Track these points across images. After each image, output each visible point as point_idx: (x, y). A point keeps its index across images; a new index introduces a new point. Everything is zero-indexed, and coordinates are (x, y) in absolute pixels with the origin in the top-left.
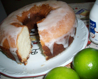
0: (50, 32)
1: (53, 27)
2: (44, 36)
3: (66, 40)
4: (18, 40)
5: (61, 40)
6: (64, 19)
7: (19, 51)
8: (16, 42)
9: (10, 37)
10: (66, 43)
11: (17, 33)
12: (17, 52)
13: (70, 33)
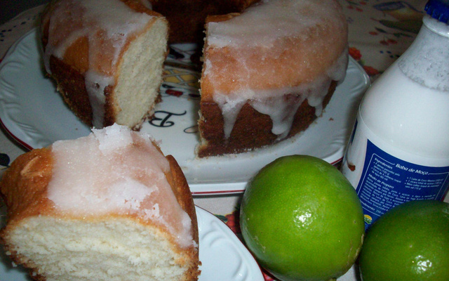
0: (242, 61)
1: (259, 48)
2: (221, 66)
3: (289, 108)
4: (126, 55)
5: (269, 101)
6: (304, 38)
7: (115, 90)
8: (116, 56)
9: (101, 33)
10: (284, 119)
11: (132, 28)
12: (109, 91)
13: (310, 91)
